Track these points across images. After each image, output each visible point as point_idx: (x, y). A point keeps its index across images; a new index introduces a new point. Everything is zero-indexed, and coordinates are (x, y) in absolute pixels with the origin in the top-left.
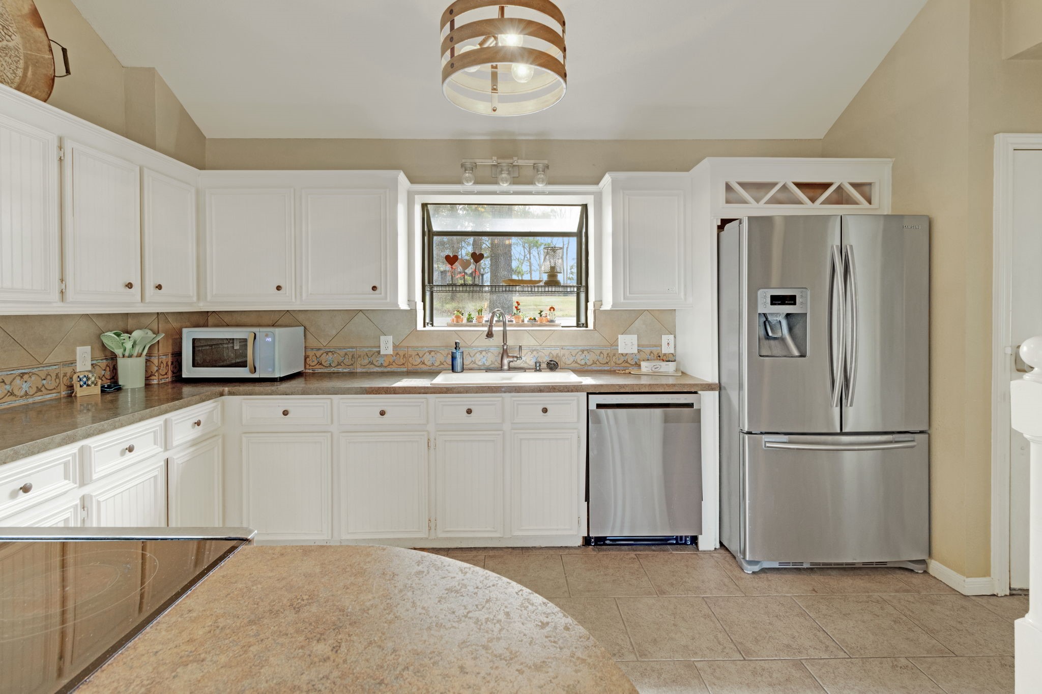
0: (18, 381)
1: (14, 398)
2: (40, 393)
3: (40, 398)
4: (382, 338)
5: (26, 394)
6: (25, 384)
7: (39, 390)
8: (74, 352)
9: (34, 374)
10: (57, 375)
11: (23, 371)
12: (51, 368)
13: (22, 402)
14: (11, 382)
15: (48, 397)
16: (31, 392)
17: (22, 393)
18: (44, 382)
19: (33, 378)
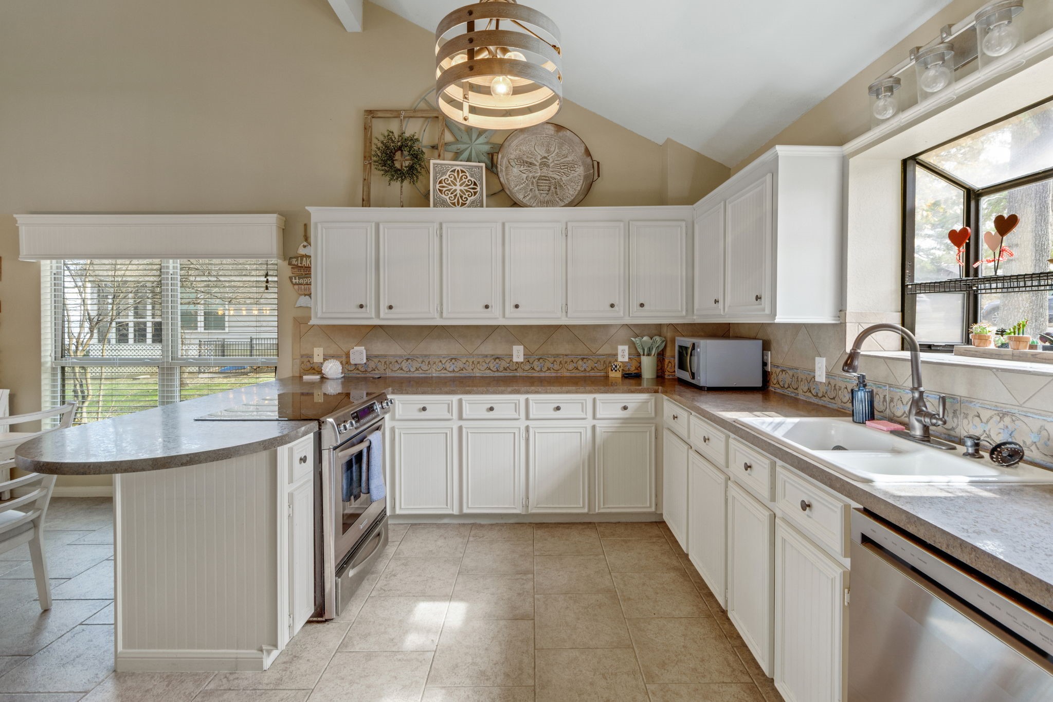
0: (580, 362)
1: (578, 371)
2: (593, 371)
3: (593, 374)
4: (817, 359)
5: (585, 370)
6: (584, 365)
7: (592, 369)
8: (617, 349)
9: (590, 359)
10: (604, 362)
11: (583, 357)
12: (601, 357)
13: (582, 374)
14: (577, 362)
15: (599, 374)
16: (588, 369)
17: (583, 369)
18: (596, 365)
19: (589, 362)
